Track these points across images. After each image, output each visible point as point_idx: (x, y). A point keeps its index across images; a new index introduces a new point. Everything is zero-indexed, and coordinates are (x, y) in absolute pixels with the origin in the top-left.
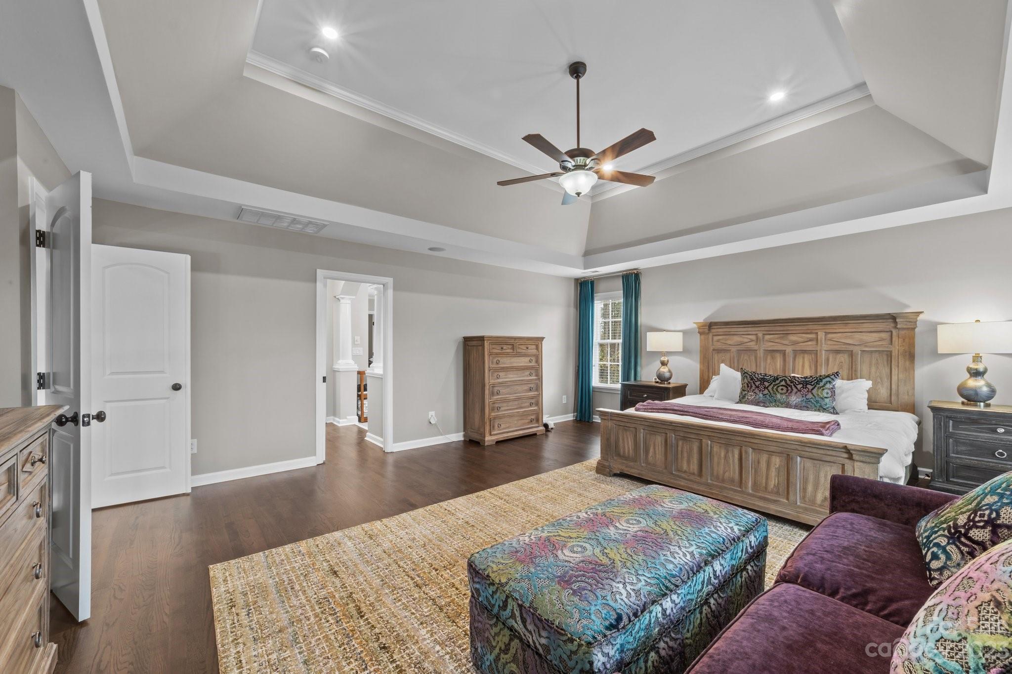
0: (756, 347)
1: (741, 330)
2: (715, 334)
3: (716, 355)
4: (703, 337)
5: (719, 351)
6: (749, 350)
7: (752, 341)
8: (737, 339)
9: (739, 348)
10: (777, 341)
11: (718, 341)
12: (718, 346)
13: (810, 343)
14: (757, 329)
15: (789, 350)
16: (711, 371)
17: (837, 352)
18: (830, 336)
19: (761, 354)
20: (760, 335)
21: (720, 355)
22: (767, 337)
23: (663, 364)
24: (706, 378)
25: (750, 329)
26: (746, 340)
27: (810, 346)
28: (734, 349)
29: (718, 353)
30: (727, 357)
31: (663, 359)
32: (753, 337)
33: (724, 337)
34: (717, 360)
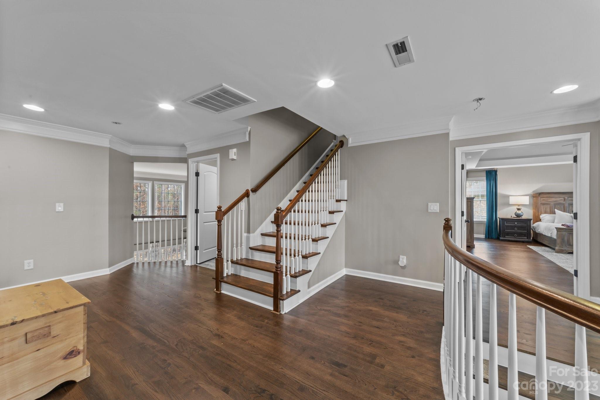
0: (564, 203)
1: (556, 196)
2: (542, 197)
4: (535, 198)
5: (543, 204)
6: (560, 204)
8: (554, 199)
9: (555, 203)
11: (543, 200)
12: (544, 202)
14: (565, 196)
16: (540, 212)
19: (566, 205)
20: (566, 198)
21: (544, 206)
23: (519, 209)
24: (537, 215)
25: (561, 195)
26: (558, 200)
28: (552, 203)
29: (543, 205)
30: (548, 206)
31: (518, 207)
32: (563, 199)
33: (547, 198)
34: (542, 208)
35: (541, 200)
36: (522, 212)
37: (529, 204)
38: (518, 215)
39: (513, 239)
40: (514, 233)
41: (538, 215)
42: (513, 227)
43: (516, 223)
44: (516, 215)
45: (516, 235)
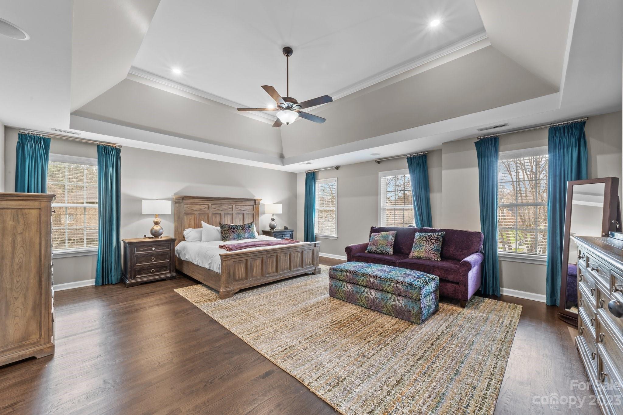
0: (208, 212)
1: (201, 202)
2: (185, 203)
3: (186, 216)
4: (177, 205)
5: (187, 214)
6: (204, 213)
7: (206, 208)
8: (197, 207)
9: (199, 212)
10: (217, 208)
11: (187, 208)
12: (188, 210)
13: (230, 210)
14: (209, 202)
15: (222, 213)
16: (183, 226)
17: (239, 213)
18: (237, 206)
19: (210, 215)
20: (210, 205)
22: (213, 206)
23: (156, 223)
24: (179, 230)
25: (205, 202)
26: (203, 208)
27: (230, 211)
28: (197, 213)
29: (187, 215)
30: (192, 217)
31: (156, 220)
32: (206, 206)
33: (191, 205)
34: (186, 219)
35: (185, 207)
36: (162, 228)
37: (171, 214)
38: (156, 234)
39: (148, 279)
40: (151, 267)
41: (181, 230)
42: (148, 257)
43: (154, 249)
44: (152, 234)
45: (153, 271)
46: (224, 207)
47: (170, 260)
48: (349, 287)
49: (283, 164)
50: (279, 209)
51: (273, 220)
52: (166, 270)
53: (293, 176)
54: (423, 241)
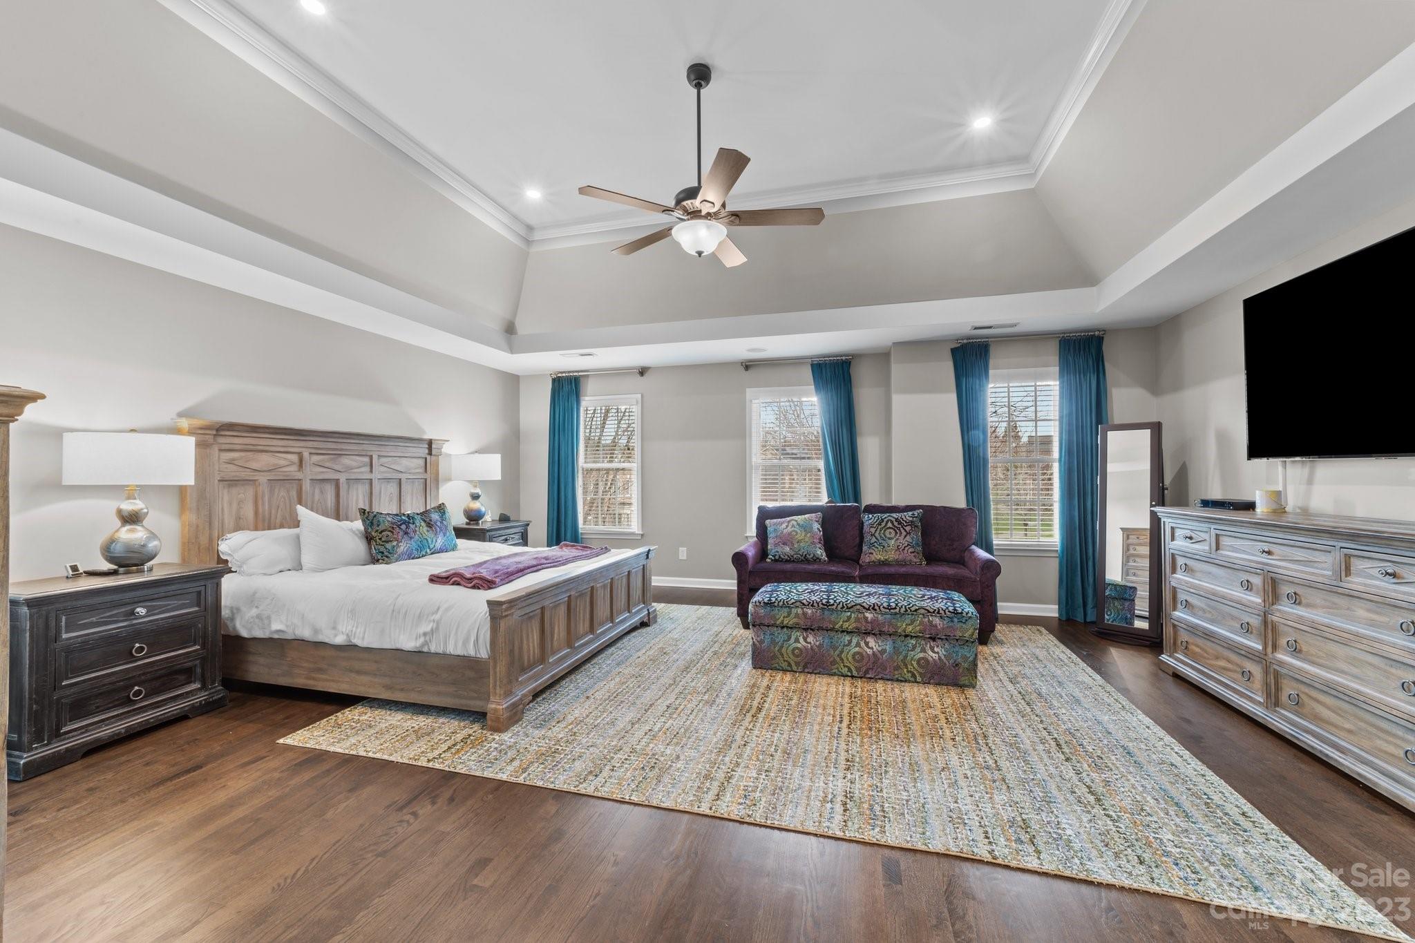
0: (299, 475)
1: (277, 443)
2: (224, 447)
3: (226, 491)
4: (199, 452)
5: (231, 483)
6: (287, 480)
7: (292, 463)
8: (265, 460)
9: (270, 476)
10: (327, 464)
11: (230, 462)
12: (232, 471)
13: (363, 469)
14: (302, 444)
15: (342, 478)
16: (216, 524)
17: (388, 480)
18: (383, 460)
19: (307, 486)
20: (306, 454)
21: (234, 491)
22: (315, 458)
25: (291, 443)
26: (282, 462)
27: (364, 473)
28: (263, 479)
29: (230, 486)
30: (249, 493)
31: (128, 506)
32: (295, 458)
33: (242, 454)
34: (227, 503)
35: (221, 462)
36: (153, 536)
38: (129, 560)
39: (120, 727)
40: (128, 681)
41: (211, 539)
42: (118, 647)
43: (141, 611)
44: (111, 560)
45: (138, 693)
46: (346, 461)
47: (204, 646)
48: (810, 639)
49: (512, 349)
50: (492, 466)
51: (475, 497)
52: (189, 682)
53: (512, 383)
54: (889, 530)
